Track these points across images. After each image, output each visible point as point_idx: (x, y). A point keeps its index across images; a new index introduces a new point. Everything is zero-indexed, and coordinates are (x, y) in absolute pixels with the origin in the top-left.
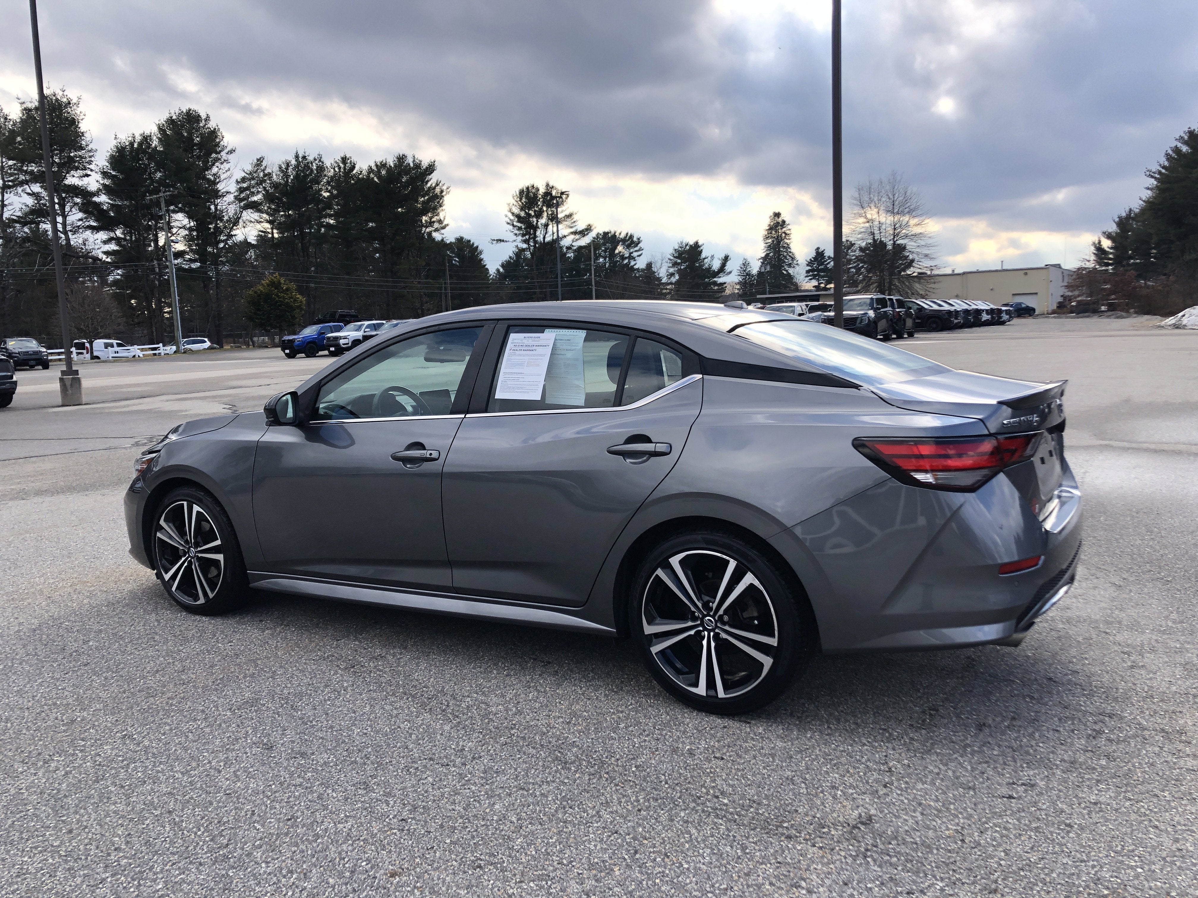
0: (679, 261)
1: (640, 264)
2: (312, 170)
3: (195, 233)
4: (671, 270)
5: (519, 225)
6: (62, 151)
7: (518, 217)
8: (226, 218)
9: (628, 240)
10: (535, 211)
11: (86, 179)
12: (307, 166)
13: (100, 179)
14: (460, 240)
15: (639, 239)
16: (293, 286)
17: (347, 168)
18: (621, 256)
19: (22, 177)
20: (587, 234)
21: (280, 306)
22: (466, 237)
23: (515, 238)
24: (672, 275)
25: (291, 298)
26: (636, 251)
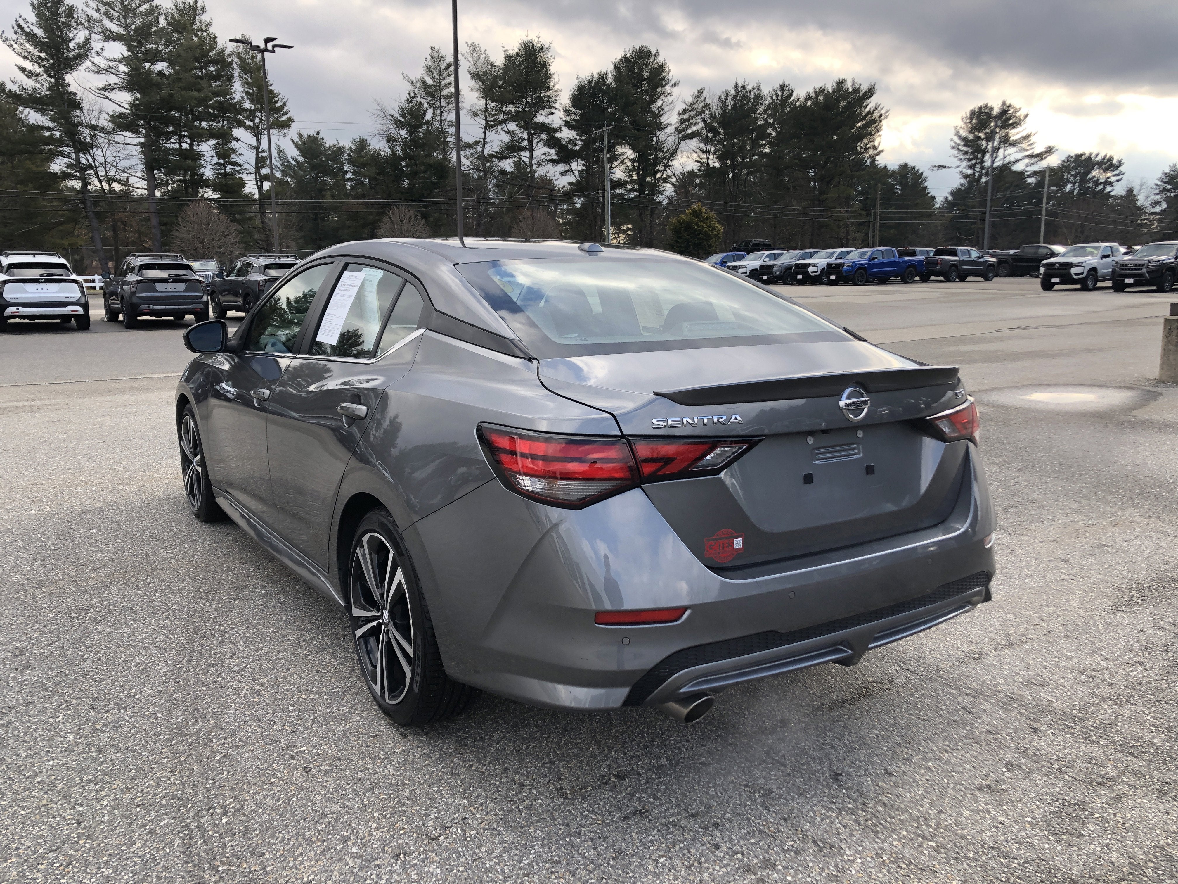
0: (1169, 187)
1: (1118, 190)
2: (749, 101)
3: (636, 164)
4: (1158, 197)
5: (965, 149)
6: (534, 91)
7: (965, 139)
8: (665, 150)
9: (1107, 163)
10: (986, 133)
11: (551, 117)
12: (745, 96)
13: (563, 116)
14: (904, 167)
15: (1120, 161)
16: (713, 214)
17: (785, 96)
18: (1094, 182)
19: (501, 117)
20: (1046, 158)
21: (699, 234)
22: (911, 164)
23: (958, 163)
24: (1158, 203)
25: (710, 227)
26: (1115, 175)
